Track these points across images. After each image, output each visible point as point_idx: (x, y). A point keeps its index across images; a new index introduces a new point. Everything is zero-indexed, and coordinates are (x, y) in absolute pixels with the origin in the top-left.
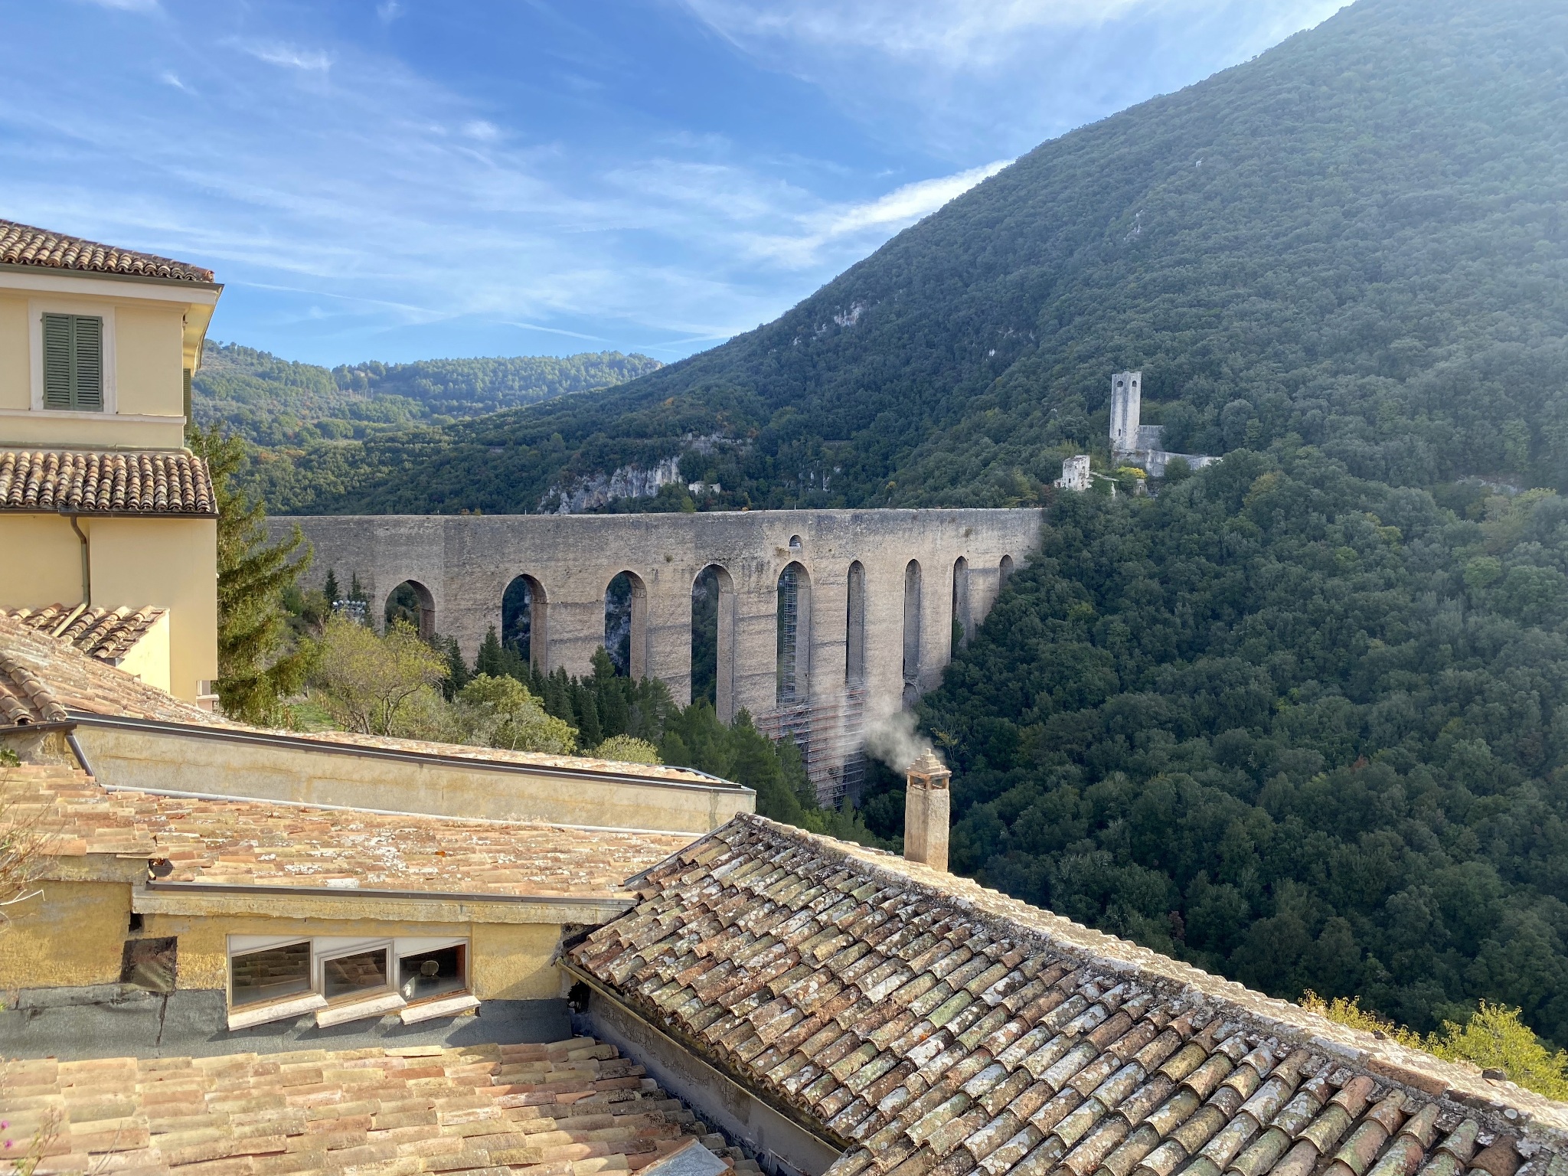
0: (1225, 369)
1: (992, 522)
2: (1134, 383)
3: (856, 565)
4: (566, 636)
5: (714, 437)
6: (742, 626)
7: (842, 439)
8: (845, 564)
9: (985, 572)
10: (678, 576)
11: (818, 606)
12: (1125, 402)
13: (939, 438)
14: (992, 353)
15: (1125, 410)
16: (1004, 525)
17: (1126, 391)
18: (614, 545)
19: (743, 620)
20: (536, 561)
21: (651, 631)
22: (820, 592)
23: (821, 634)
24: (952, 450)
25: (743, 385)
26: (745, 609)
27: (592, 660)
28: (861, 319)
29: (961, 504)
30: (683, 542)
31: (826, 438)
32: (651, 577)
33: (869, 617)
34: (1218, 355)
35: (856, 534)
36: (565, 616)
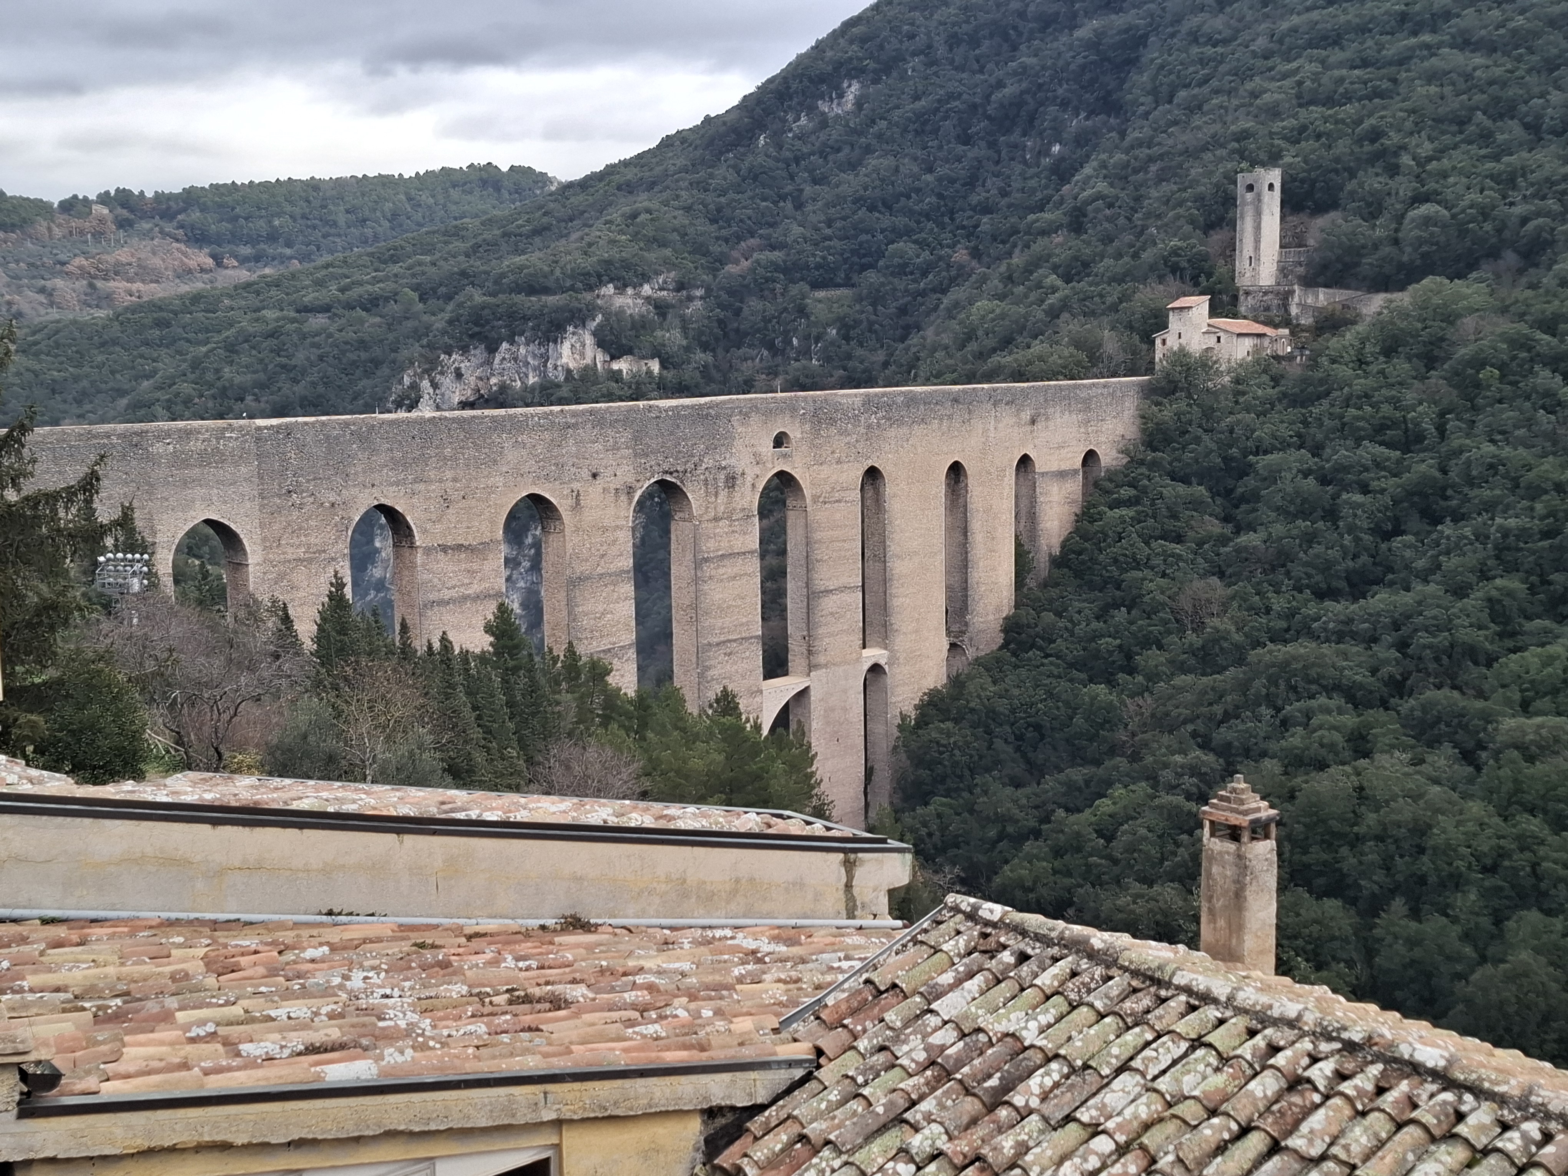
0: (1406, 160)
1: (1066, 399)
2: (1271, 187)
3: (873, 474)
4: (447, 594)
5: (647, 289)
6: (708, 570)
7: (838, 286)
8: (858, 473)
9: (1062, 475)
10: (611, 497)
11: (817, 536)
12: (1258, 214)
13: (984, 279)
14: (1056, 148)
15: (1258, 228)
16: (1086, 405)
17: (1259, 199)
18: (512, 455)
19: (706, 560)
20: (397, 484)
21: (575, 583)
22: (818, 514)
23: (824, 578)
24: (1002, 297)
25: (688, 209)
26: (711, 544)
27: (488, 629)
28: (859, 104)
29: (1019, 376)
30: (615, 448)
31: (816, 285)
32: (571, 502)
33: (893, 548)
34: (1394, 138)
35: (869, 427)
36: (444, 564)
